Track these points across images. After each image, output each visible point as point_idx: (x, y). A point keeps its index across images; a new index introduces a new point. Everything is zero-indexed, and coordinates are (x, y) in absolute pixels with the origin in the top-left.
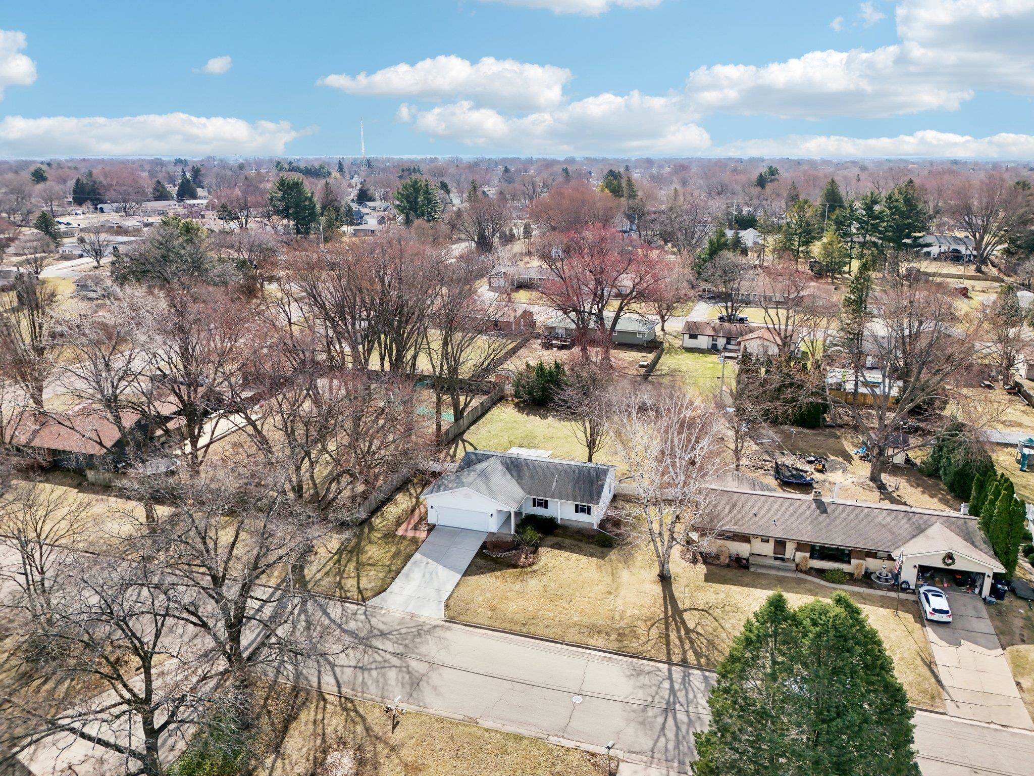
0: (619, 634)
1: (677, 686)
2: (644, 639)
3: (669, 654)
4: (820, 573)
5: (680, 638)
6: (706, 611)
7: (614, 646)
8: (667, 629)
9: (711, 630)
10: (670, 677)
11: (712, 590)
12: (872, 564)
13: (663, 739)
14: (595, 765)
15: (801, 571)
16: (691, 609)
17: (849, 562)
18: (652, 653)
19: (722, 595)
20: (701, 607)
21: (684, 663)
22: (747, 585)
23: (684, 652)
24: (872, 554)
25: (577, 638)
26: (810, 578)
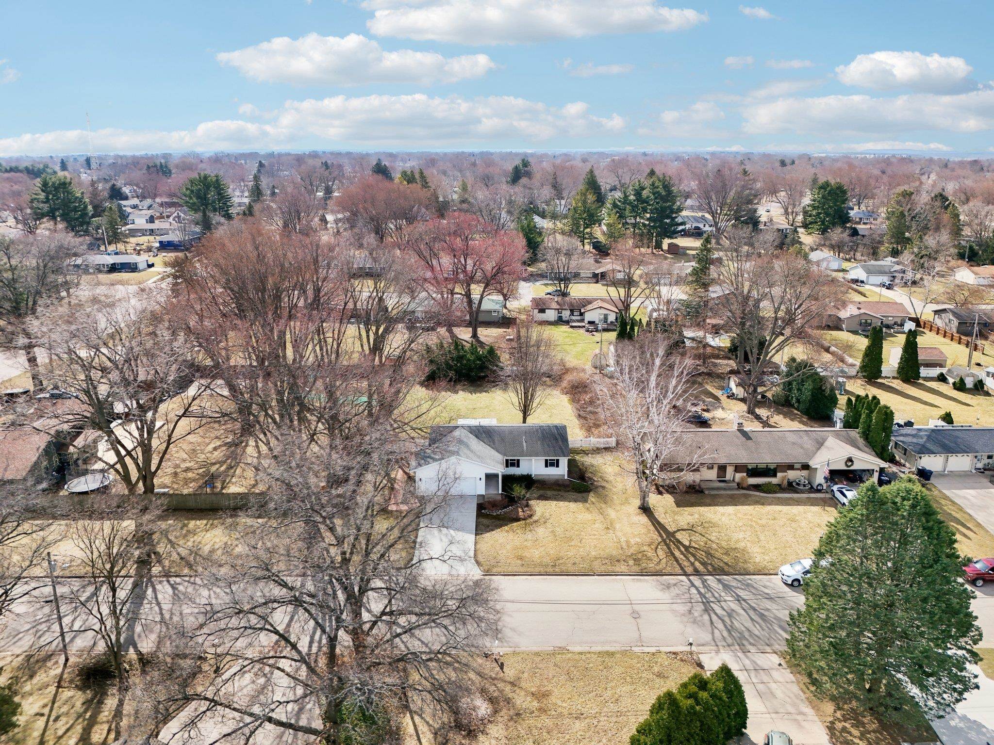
4: (757, 487)
5: (682, 553)
6: (691, 529)
8: (669, 548)
9: (702, 544)
10: (693, 585)
11: (686, 513)
12: (792, 475)
14: (682, 660)
15: (743, 488)
16: (679, 530)
17: (775, 475)
18: (669, 570)
19: (697, 516)
20: (685, 527)
21: (697, 572)
22: (710, 505)
23: (692, 564)
24: (791, 467)
26: (751, 493)
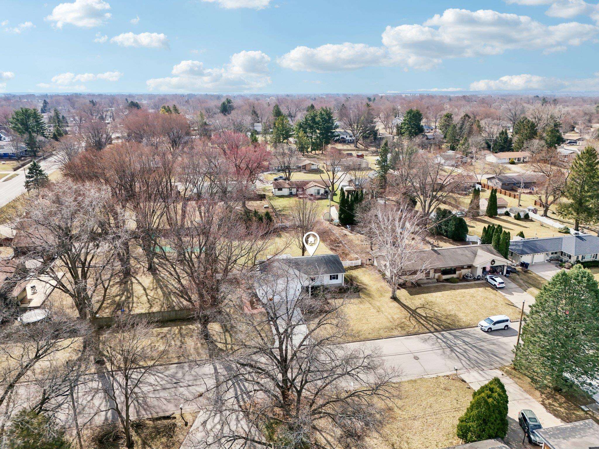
0: (401, 327)
1: (444, 340)
2: (412, 326)
3: (428, 329)
4: (447, 280)
5: (425, 321)
6: (423, 307)
7: (404, 332)
8: (416, 319)
9: (432, 314)
10: (438, 338)
11: (417, 298)
12: (464, 272)
13: (462, 361)
14: (453, 379)
15: (440, 282)
16: (417, 308)
17: (455, 273)
18: (421, 331)
19: (423, 299)
20: (420, 306)
21: (436, 331)
22: (428, 293)
23: (432, 326)
24: (462, 268)
25: (386, 335)
26: (445, 284)
